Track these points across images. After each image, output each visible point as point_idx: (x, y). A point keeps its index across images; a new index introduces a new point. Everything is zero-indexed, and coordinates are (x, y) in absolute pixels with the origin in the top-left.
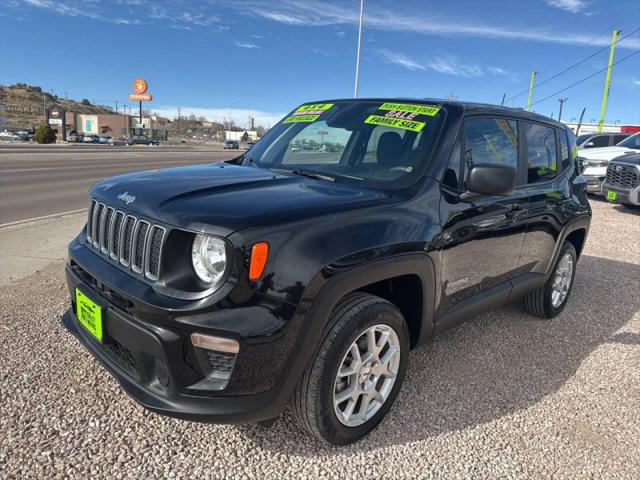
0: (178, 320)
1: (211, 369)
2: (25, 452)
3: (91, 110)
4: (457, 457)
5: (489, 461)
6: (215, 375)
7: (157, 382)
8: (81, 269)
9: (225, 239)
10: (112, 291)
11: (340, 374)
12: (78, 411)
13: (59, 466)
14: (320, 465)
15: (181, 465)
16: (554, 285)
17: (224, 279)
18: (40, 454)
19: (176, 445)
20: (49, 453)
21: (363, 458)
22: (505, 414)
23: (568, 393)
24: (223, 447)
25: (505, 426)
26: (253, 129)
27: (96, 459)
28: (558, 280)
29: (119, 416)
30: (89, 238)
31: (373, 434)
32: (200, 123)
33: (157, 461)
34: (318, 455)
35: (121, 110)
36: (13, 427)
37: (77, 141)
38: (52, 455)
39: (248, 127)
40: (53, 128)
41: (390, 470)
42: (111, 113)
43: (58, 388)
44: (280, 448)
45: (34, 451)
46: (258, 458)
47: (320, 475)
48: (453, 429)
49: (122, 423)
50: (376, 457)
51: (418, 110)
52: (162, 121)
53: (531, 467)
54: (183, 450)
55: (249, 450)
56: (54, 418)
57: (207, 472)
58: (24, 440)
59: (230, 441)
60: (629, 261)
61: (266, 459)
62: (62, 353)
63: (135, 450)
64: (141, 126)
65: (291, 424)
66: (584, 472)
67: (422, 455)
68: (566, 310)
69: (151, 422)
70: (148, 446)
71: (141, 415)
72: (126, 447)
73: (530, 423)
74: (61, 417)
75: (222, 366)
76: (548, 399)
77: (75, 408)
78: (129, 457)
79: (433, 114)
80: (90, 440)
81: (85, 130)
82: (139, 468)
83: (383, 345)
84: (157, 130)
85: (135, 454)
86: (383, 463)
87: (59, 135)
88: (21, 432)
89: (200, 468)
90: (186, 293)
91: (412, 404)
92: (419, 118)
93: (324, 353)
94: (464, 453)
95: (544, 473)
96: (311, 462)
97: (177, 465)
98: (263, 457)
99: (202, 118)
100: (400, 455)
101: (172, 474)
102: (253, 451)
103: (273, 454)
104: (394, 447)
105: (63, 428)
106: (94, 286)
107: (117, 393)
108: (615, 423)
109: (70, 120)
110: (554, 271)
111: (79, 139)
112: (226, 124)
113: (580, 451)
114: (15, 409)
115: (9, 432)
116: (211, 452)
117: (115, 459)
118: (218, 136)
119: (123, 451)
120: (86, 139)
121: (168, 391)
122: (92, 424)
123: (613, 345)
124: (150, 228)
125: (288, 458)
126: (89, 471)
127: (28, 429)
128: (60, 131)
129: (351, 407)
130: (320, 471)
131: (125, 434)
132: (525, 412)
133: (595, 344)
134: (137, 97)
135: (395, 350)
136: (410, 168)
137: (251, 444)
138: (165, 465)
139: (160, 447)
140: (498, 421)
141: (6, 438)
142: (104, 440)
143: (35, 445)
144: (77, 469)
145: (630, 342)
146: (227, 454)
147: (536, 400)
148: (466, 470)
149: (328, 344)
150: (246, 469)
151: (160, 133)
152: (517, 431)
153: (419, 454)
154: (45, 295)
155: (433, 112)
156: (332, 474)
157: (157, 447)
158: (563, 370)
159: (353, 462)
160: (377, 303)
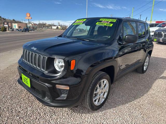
0: (52, 82)
1: (61, 94)
2: (12, 118)
3: (15, 22)
4: (125, 112)
5: (133, 112)
6: (63, 95)
7: (47, 98)
8: (22, 68)
9: (64, 59)
10: (32, 74)
11: (95, 93)
12: (24, 106)
13: (22, 121)
14: (90, 116)
15: (54, 118)
16: (144, 65)
17: (64, 70)
18: (16, 118)
19: (52, 113)
20: (18, 117)
21: (101, 114)
22: (135, 99)
23: (150, 93)
24: (64, 113)
25: (136, 103)
26: (59, 25)
27: (31, 118)
28: (145, 64)
29: (36, 106)
30: (23, 59)
31: (103, 107)
32: (45, 24)
33: (48, 118)
34: (89, 113)
35: (23, 22)
36: (8, 111)
37: (12, 31)
38: (19, 118)
39: (58, 25)
40: (6, 27)
41: (108, 116)
42: (21, 23)
43: (18, 99)
44: (79, 112)
45: (15, 117)
46: (74, 115)
47: (91, 119)
48: (123, 104)
49: (37, 108)
50: (104, 113)
51: (110, 20)
52: (35, 24)
53: (144, 113)
54: (54, 115)
55: (71, 113)
56: (18, 108)
57: (61, 120)
58: (11, 114)
59: (66, 111)
60: (161, 57)
61: (76, 115)
62: (18, 90)
63: (41, 115)
64: (29, 26)
65: (81, 106)
66: (157, 114)
67: (116, 112)
68: (147, 71)
69: (45, 107)
70: (45, 114)
71: (42, 106)
72: (39, 115)
73: (142, 101)
74: (20, 107)
75: (65, 93)
76: (146, 95)
77: (24, 105)
78: (40, 117)
79: (115, 22)
80: (29, 113)
81: (14, 28)
82: (43, 120)
83: (105, 84)
84: (34, 27)
85: (41, 116)
86: (106, 114)
87: (7, 29)
88: (10, 112)
89: (59, 119)
90: (54, 74)
91: (111, 98)
92: (111, 23)
93: (90, 88)
94: (126, 110)
95: (147, 114)
96: (88, 115)
97: (53, 118)
98: (75, 115)
99: (45, 23)
100: (110, 112)
101: (52, 121)
102: (72, 114)
103: (78, 114)
104: (108, 110)
105: (21, 110)
106: (26, 73)
107: (34, 100)
108: (163, 100)
109: (10, 25)
110: (145, 61)
111: (13, 30)
112: (52, 24)
113: (155, 108)
114: (8, 106)
115: (7, 112)
116: (61, 114)
117: (37, 118)
118: (50, 28)
119: (39, 116)
120: (15, 30)
121: (50, 100)
122: (29, 109)
123: (160, 80)
124: (42, 57)
125: (82, 115)
126: (30, 122)
127: (12, 111)
128: (7, 28)
129: (97, 101)
130: (90, 118)
131: (38, 111)
132: (140, 99)
133: (155, 80)
134: (28, 18)
135: (107, 85)
136: (110, 37)
137: (72, 112)
138: (50, 119)
139: (48, 114)
140: (134, 101)
141: (6, 114)
142: (33, 113)
143: (14, 116)
144: (27, 121)
145: (164, 79)
146: (66, 115)
147: (143, 95)
148: (128, 115)
149: (91, 85)
150: (71, 118)
151: (34, 28)
152: (139, 104)
153: (115, 111)
154: (10, 74)
155: (115, 21)
156: (94, 118)
157: (47, 114)
158: (148, 87)
159: (98, 114)
160: (103, 74)
